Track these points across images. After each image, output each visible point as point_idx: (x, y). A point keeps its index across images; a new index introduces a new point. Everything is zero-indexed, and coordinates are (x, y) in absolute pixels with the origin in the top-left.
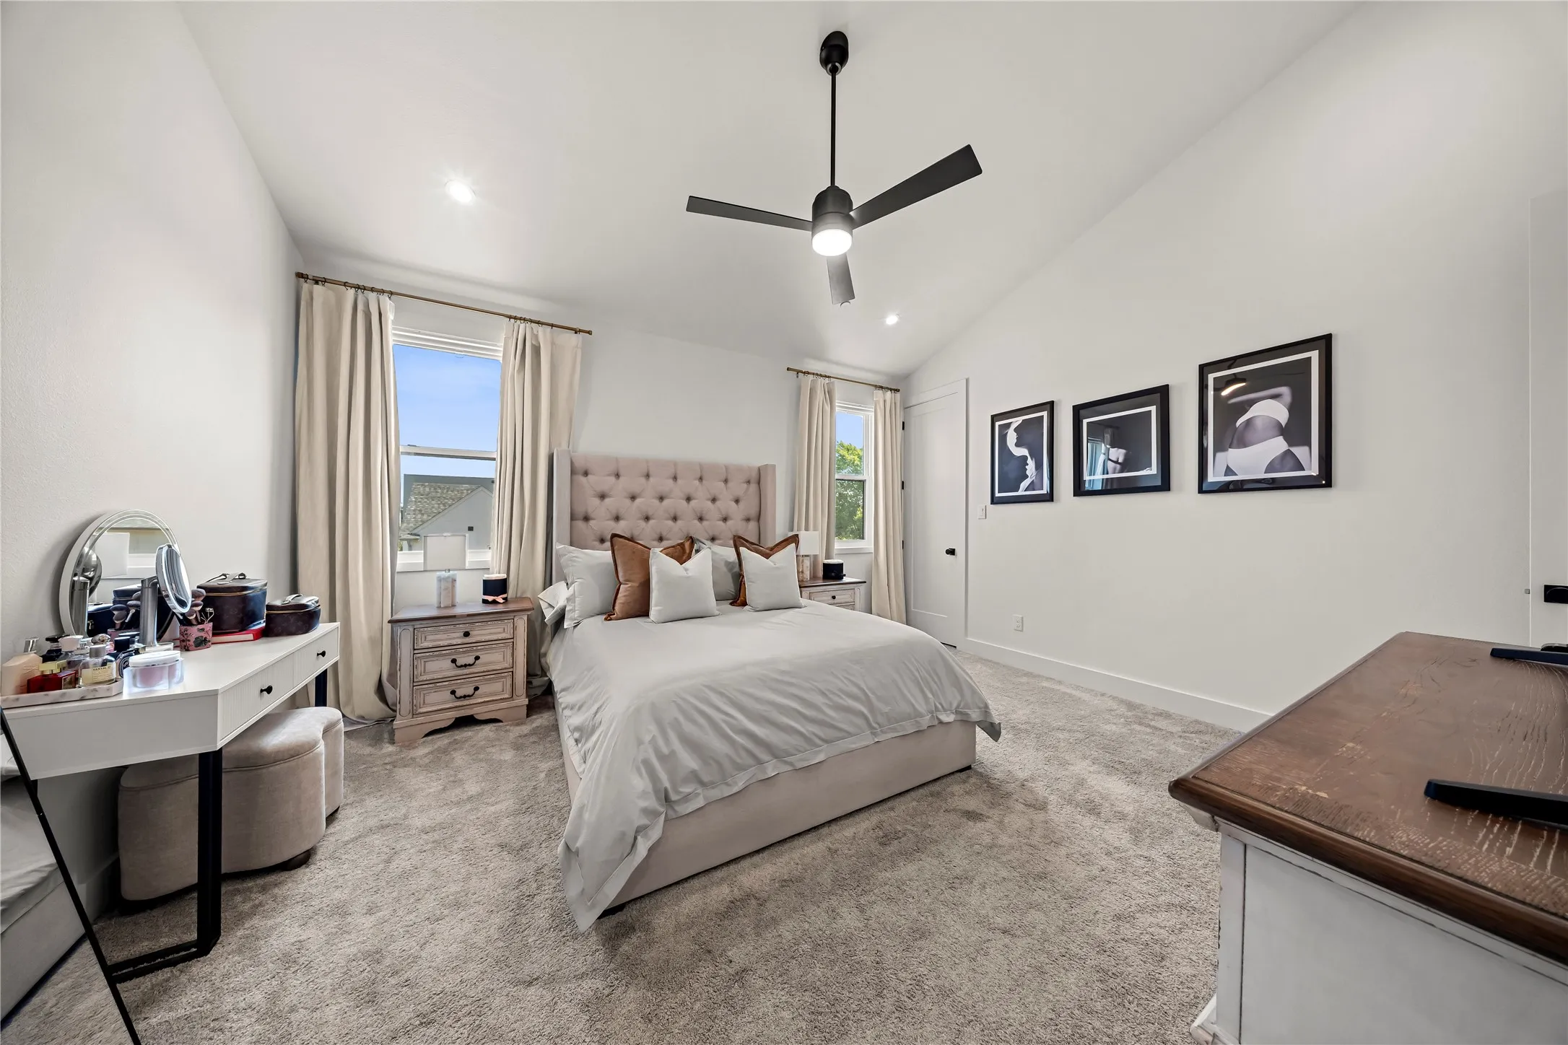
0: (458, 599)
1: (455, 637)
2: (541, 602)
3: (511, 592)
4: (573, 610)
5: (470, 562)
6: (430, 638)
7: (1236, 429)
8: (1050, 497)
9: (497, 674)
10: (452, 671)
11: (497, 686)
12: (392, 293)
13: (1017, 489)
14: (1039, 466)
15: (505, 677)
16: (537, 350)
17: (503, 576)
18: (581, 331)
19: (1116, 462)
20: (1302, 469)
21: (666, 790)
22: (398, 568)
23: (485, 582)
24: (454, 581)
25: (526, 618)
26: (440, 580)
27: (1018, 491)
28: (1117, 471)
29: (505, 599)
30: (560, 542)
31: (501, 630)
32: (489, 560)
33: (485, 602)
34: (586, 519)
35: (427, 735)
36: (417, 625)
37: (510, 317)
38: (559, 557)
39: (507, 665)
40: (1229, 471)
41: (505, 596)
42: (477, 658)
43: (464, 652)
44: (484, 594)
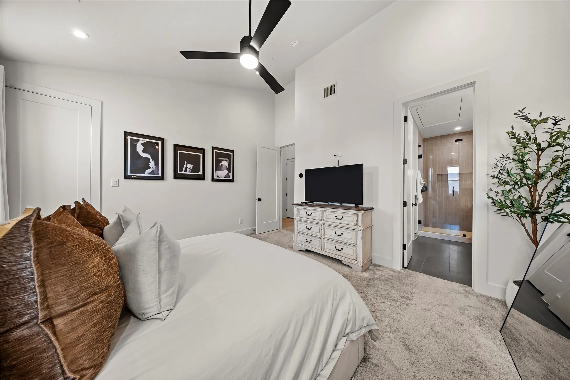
7: (220, 166)
8: (162, 178)
13: (144, 173)
14: (157, 164)
19: (190, 169)
20: (230, 178)
27: (144, 174)
28: (190, 172)
40: (218, 177)
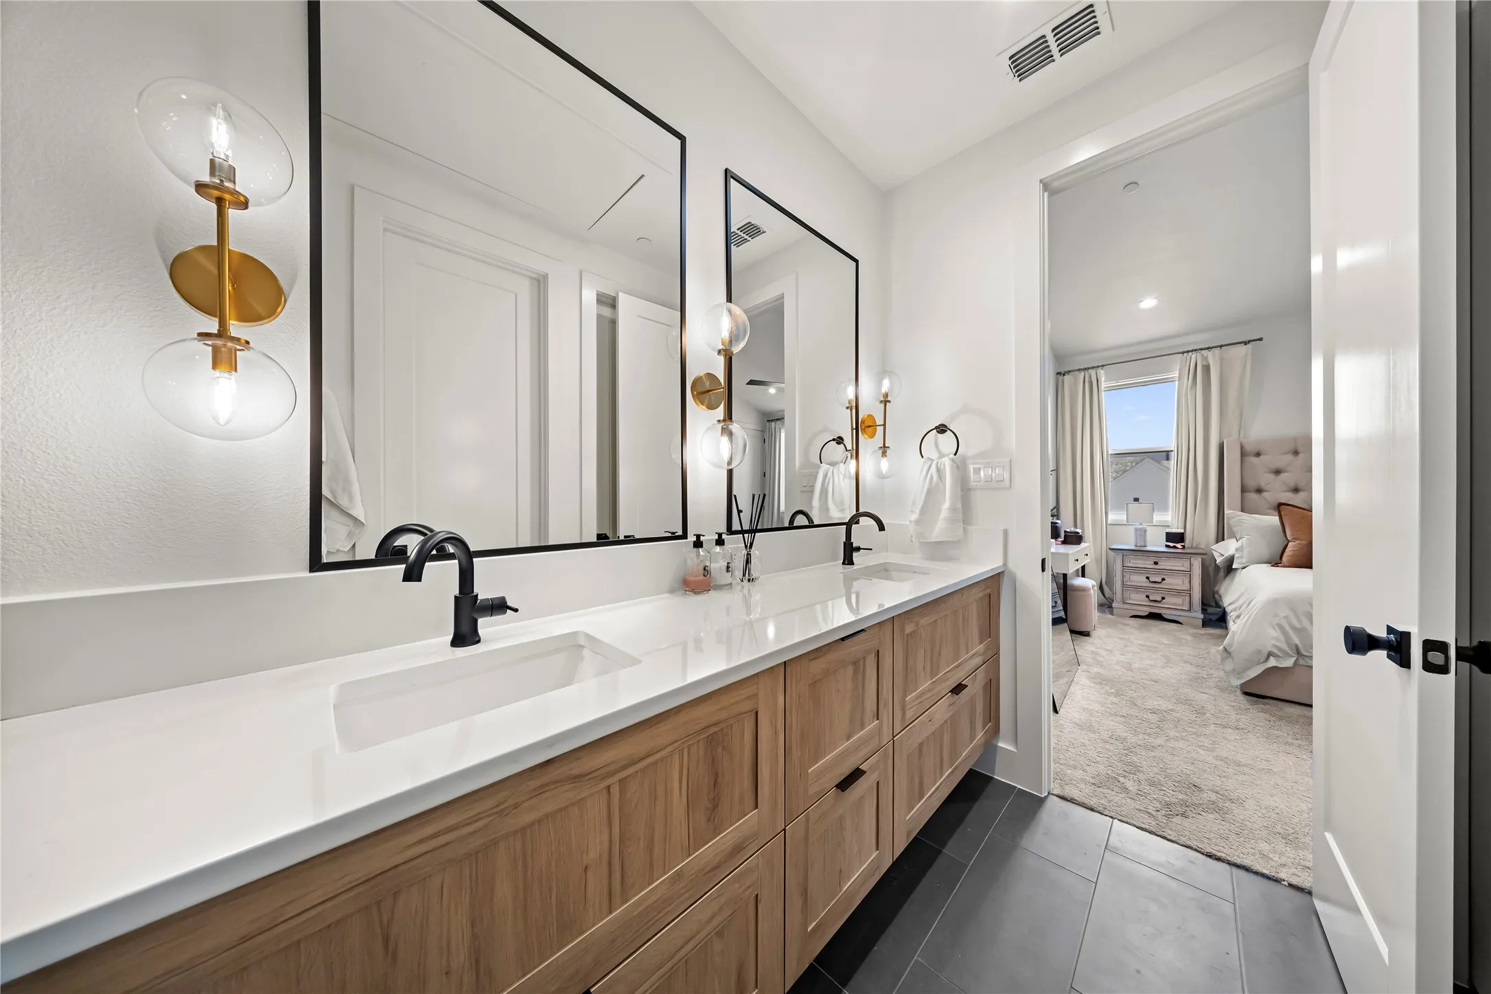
0: (1148, 543)
1: (1148, 564)
2: (1213, 552)
3: (1187, 543)
4: (1241, 557)
5: (1156, 521)
6: (1132, 561)
9: (1179, 593)
10: (1146, 583)
11: (1178, 600)
12: (1103, 366)
15: (1185, 596)
16: (1207, 369)
17: (1182, 531)
18: (1249, 341)
21: (1297, 646)
22: (1109, 522)
23: (1167, 534)
24: (1145, 531)
25: (1200, 560)
26: (1136, 530)
29: (1184, 546)
30: (1230, 508)
31: (1181, 564)
32: (1170, 519)
33: (1167, 546)
34: (1259, 491)
35: (1132, 617)
36: (1125, 553)
37: (1183, 353)
38: (1228, 519)
39: (1185, 588)
41: (1183, 544)
42: (1163, 579)
43: (1153, 574)
44: (1167, 541)
